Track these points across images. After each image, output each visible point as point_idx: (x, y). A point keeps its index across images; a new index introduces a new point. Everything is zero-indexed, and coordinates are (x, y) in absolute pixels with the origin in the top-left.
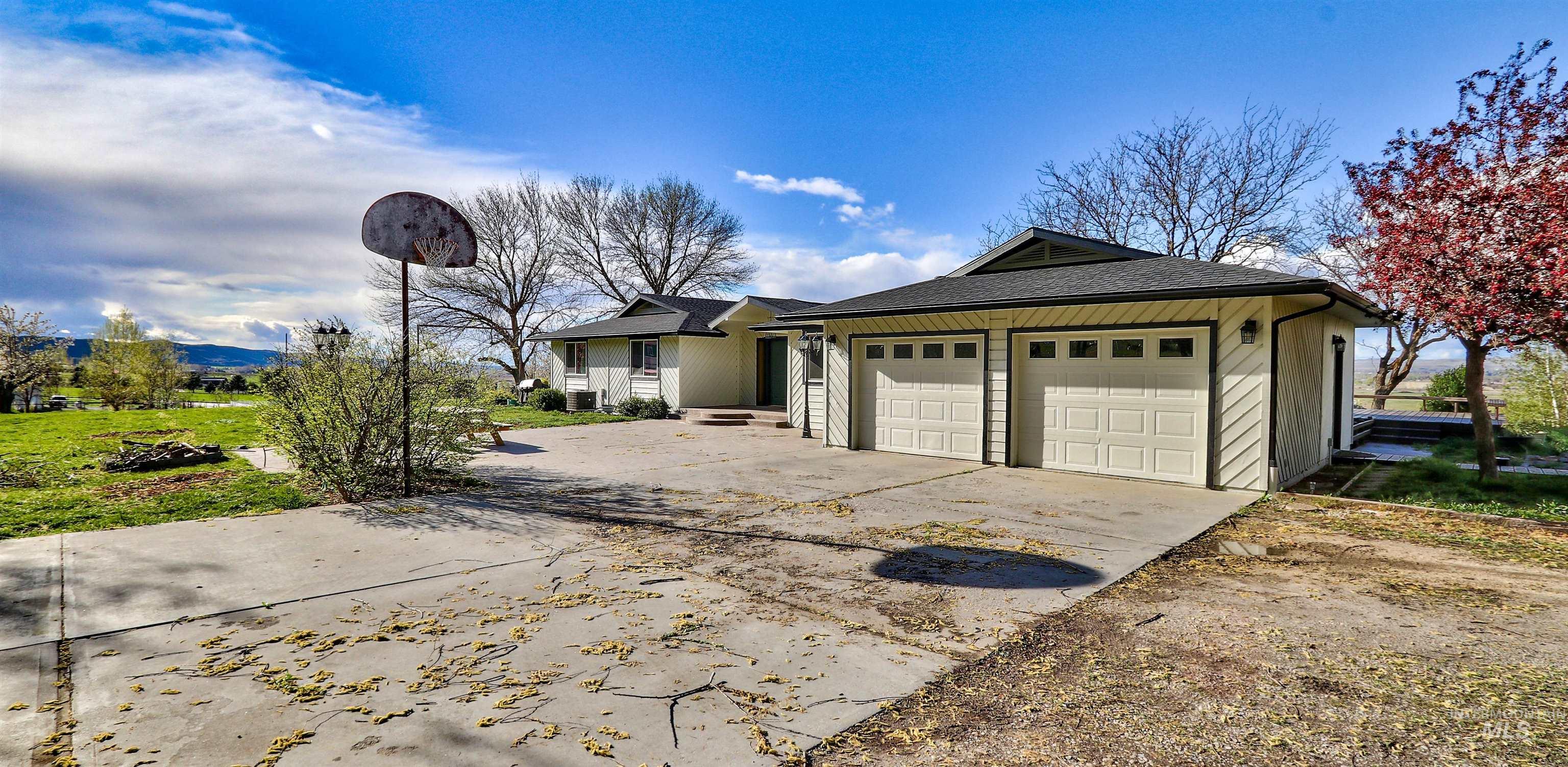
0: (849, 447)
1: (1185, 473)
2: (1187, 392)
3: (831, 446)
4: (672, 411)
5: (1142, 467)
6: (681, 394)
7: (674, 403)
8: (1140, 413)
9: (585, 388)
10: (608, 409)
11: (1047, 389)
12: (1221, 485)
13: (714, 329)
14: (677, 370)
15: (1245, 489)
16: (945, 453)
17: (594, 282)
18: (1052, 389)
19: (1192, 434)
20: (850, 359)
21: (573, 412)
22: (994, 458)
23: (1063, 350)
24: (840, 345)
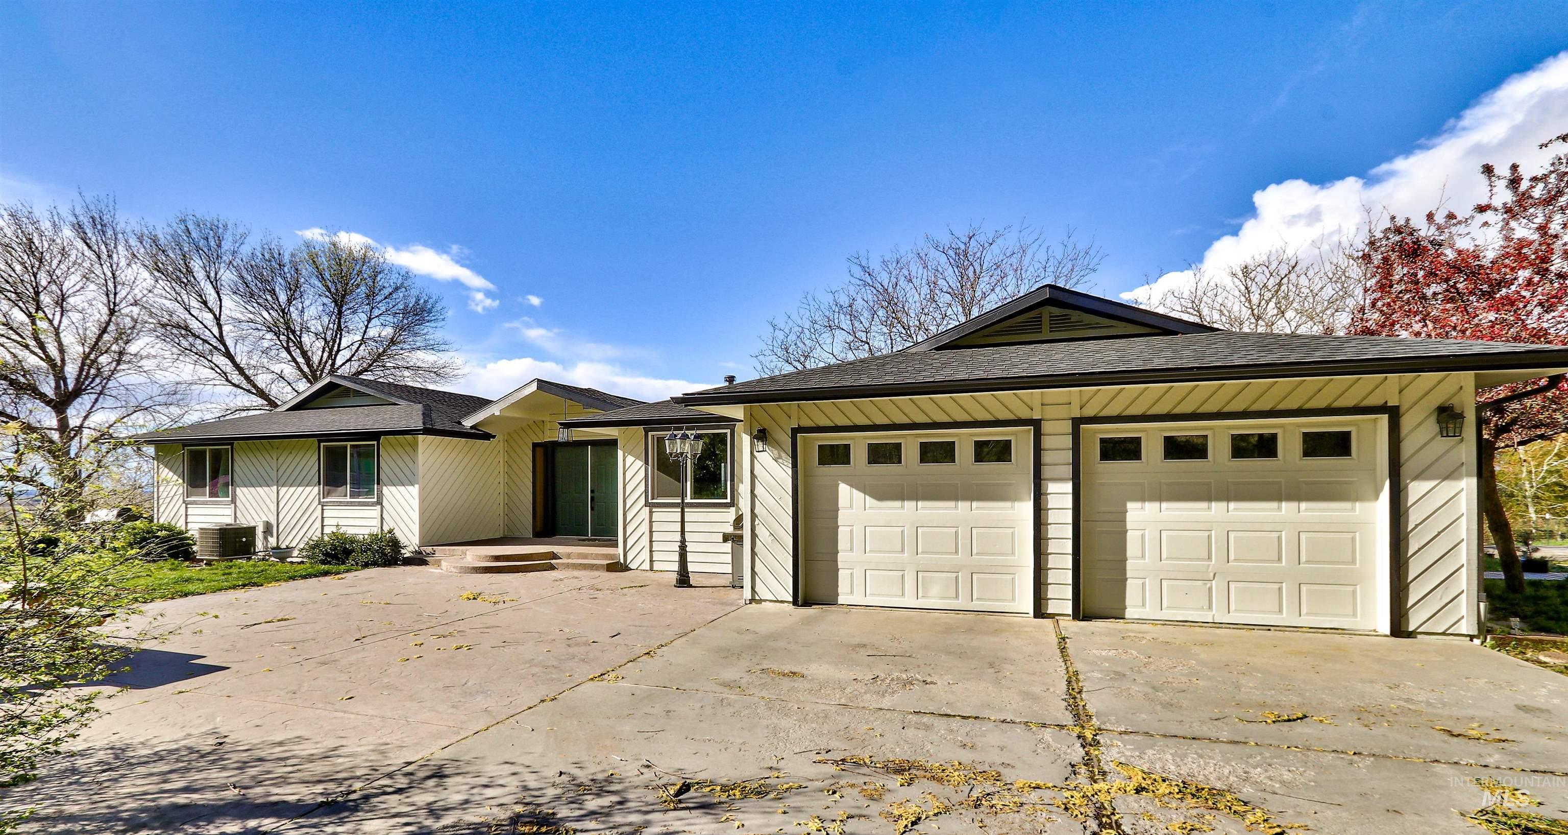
0: (795, 602)
1: (1346, 616)
2: (1346, 505)
3: (760, 601)
4: (407, 553)
5: (1280, 611)
6: (422, 526)
7: (410, 539)
8: (1276, 535)
9: (229, 520)
10: (282, 554)
11: (1130, 505)
12: (1411, 629)
13: (472, 427)
14: (415, 490)
15: (1444, 634)
16: (962, 603)
17: (214, 367)
18: (1138, 505)
19: (1353, 562)
20: (795, 466)
21: (209, 563)
22: (1052, 608)
23: (1153, 449)
24: (776, 444)
